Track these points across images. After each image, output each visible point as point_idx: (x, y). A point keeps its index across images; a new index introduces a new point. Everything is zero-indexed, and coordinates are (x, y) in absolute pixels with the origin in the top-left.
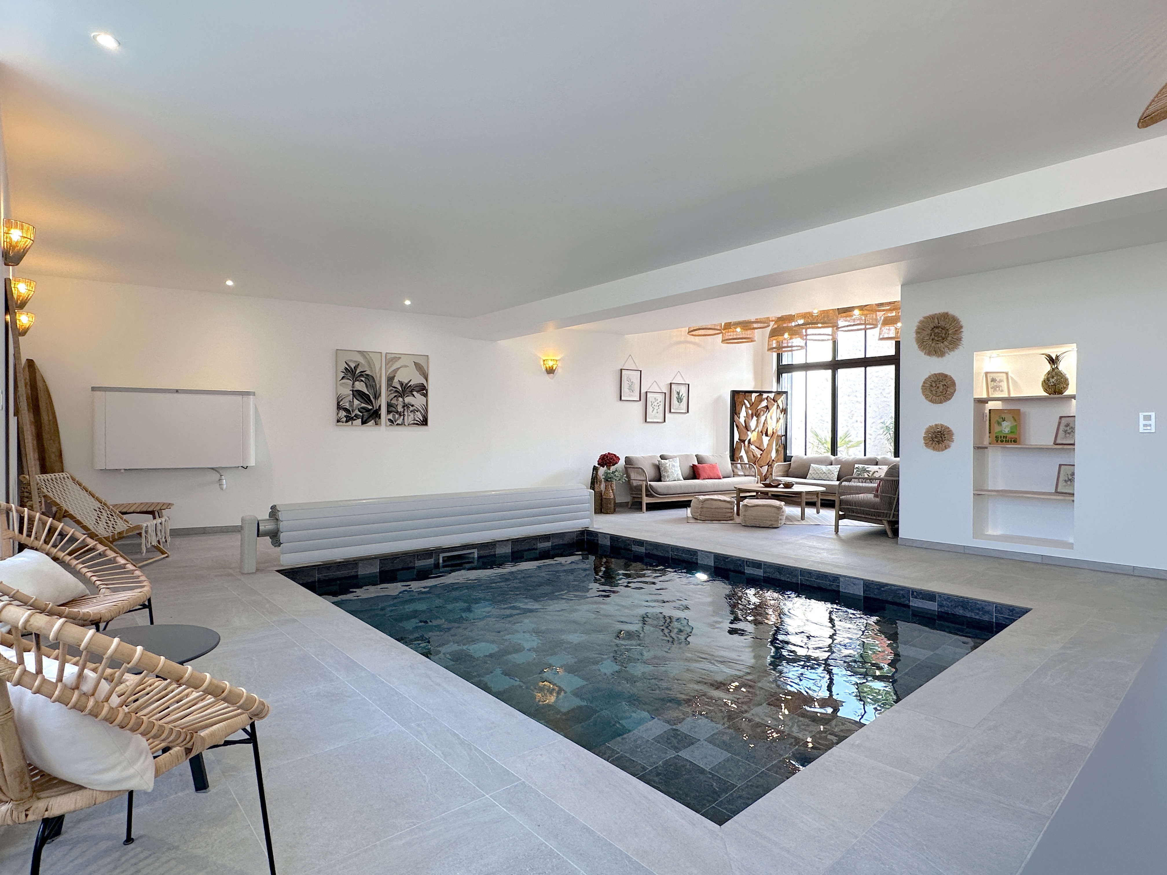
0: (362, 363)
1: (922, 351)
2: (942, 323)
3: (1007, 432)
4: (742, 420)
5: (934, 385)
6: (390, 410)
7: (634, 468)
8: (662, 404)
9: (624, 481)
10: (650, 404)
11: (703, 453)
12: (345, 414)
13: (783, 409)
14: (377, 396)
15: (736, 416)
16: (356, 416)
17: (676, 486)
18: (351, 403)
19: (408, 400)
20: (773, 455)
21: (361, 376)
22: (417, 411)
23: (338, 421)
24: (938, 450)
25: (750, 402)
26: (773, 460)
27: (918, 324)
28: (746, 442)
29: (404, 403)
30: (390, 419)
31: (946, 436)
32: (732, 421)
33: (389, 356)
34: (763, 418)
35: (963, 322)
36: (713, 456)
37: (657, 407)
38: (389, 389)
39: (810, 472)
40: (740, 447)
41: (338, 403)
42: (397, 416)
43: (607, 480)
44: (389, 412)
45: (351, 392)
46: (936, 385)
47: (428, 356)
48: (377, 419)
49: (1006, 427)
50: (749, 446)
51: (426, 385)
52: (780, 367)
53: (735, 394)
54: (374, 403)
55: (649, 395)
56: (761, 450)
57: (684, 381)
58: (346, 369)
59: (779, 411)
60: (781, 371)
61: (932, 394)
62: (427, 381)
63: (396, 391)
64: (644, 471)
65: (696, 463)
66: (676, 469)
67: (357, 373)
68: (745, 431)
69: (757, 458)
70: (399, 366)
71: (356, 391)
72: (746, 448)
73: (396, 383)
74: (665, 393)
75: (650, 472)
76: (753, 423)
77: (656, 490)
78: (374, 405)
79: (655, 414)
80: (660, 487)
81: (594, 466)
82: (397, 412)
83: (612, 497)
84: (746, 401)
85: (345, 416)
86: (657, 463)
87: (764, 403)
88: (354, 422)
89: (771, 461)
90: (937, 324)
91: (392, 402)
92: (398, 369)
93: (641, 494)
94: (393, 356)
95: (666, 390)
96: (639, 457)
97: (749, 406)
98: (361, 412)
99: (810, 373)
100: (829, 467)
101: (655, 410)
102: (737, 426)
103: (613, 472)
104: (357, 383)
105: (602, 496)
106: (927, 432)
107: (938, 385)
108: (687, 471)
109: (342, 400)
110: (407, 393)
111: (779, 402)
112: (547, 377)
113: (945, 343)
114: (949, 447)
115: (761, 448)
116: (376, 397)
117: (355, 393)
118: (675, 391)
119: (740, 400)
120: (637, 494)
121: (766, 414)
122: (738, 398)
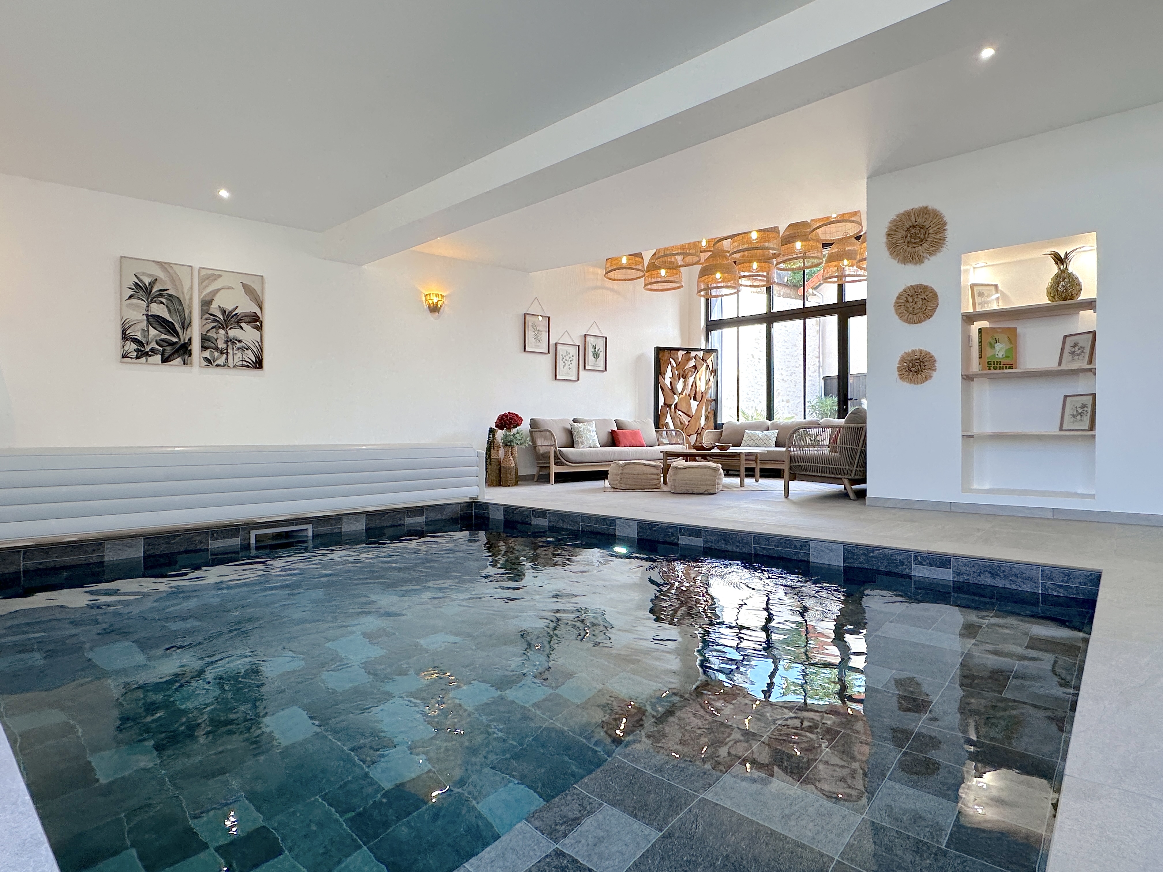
0: (161, 279)
1: (895, 259)
2: (920, 221)
3: (1001, 356)
4: (667, 381)
5: (910, 299)
6: (206, 345)
7: (540, 431)
8: (575, 359)
9: (527, 445)
10: (561, 357)
11: (622, 418)
12: (136, 347)
13: (712, 369)
14: (186, 325)
15: (660, 377)
16: (153, 350)
17: (591, 453)
18: (146, 332)
19: (233, 333)
20: (703, 421)
21: (161, 295)
22: (247, 349)
23: (124, 356)
24: (915, 382)
25: (677, 360)
26: (702, 428)
27: (889, 225)
28: (673, 406)
29: (227, 337)
30: (205, 358)
31: (926, 364)
32: (657, 382)
33: (203, 272)
34: (691, 380)
35: (947, 218)
36: (635, 421)
37: (569, 363)
38: (204, 317)
39: (745, 439)
40: (665, 412)
41: (124, 332)
42: (216, 354)
43: (507, 445)
44: (204, 348)
45: (145, 317)
46: (913, 299)
47: (262, 276)
48: (186, 357)
49: (1000, 351)
50: (675, 412)
51: (259, 314)
52: (709, 323)
53: (659, 351)
54: (180, 333)
55: (559, 347)
56: (689, 416)
57: (601, 333)
58: (136, 284)
59: (708, 371)
60: (709, 327)
61: (908, 312)
62: (261, 309)
63: (215, 321)
64: (552, 434)
65: (615, 429)
66: (592, 434)
67: (153, 291)
68: (671, 394)
69: (684, 424)
70: (219, 287)
71: (152, 316)
72: (673, 414)
73: (214, 309)
74: (579, 346)
75: (560, 437)
76: (680, 386)
77: (567, 457)
78: (181, 337)
79: (566, 370)
80: (572, 453)
81: (491, 428)
82: (217, 349)
83: (513, 465)
84: (671, 360)
85: (135, 350)
86: (569, 427)
87: (692, 363)
88: (150, 359)
89: (700, 429)
90: (914, 222)
91: (208, 334)
92: (218, 290)
93: (549, 463)
94: (210, 272)
95: (579, 342)
96: (548, 420)
97: (675, 365)
98: (161, 346)
99: (743, 329)
100: (766, 432)
101: (567, 366)
102: (662, 388)
103: (514, 435)
104: (154, 306)
105: (500, 464)
106: (903, 360)
107: (915, 300)
108: (605, 437)
109: (130, 327)
110: (232, 324)
111: (709, 361)
112: (431, 317)
113: (925, 245)
114: (931, 377)
115: (689, 414)
116: (183, 327)
117: (151, 319)
118: (590, 344)
119: (665, 358)
120: (544, 463)
121: (694, 376)
122: (663, 355)
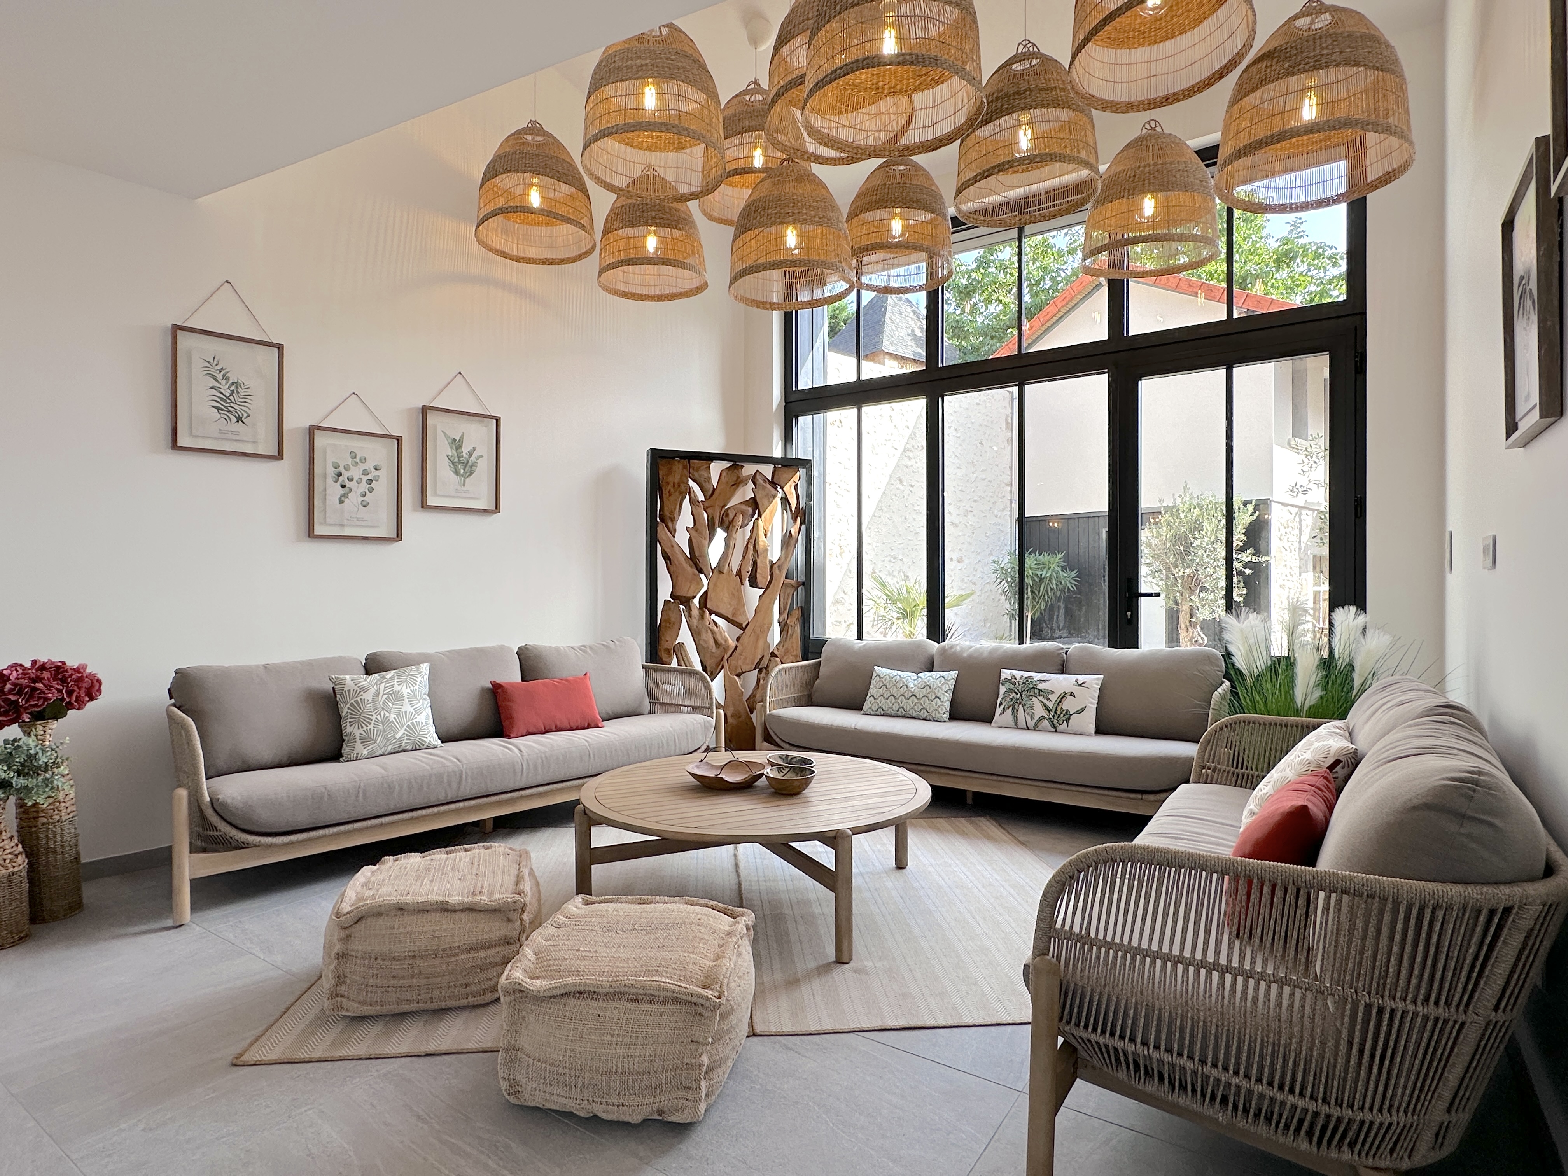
4: (682, 539)
8: (386, 476)
10: (332, 471)
11: (543, 641)
13: (797, 507)
15: (662, 526)
17: (403, 775)
20: (775, 636)
25: (706, 485)
26: (773, 655)
28: (696, 601)
32: (653, 540)
34: (743, 534)
36: (582, 648)
37: (364, 487)
39: (873, 690)
40: (673, 617)
50: (702, 616)
52: (792, 398)
53: (659, 460)
55: (323, 439)
56: (739, 625)
57: (481, 405)
59: (786, 513)
60: (793, 406)
68: (690, 570)
69: (726, 650)
72: (695, 622)
74: (399, 440)
76: (715, 550)
79: (355, 509)
84: (691, 483)
87: (747, 492)
89: (767, 657)
95: (401, 427)
96: (248, 666)
97: (701, 497)
99: (873, 412)
100: (926, 676)
101: (354, 498)
102: (666, 558)
108: (463, 707)
111: (789, 488)
115: (740, 619)
118: (440, 436)
119: (676, 478)
121: (751, 524)
122: (670, 471)
